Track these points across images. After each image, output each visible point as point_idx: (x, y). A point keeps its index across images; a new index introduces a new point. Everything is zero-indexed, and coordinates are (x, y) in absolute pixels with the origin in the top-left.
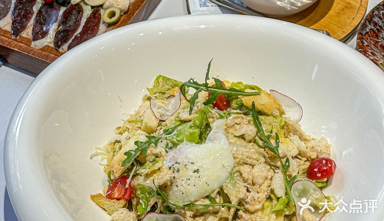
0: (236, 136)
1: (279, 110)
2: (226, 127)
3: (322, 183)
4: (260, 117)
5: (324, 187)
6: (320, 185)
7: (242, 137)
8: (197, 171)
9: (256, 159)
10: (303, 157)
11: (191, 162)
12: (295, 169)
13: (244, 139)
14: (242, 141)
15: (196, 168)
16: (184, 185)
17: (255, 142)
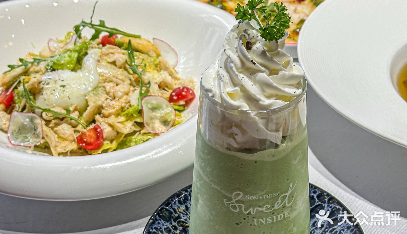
0: (109, 63)
1: (155, 52)
2: (101, 54)
3: (180, 105)
4: (135, 53)
5: (182, 111)
6: (177, 107)
7: (114, 63)
8: (64, 86)
9: (122, 80)
10: (169, 89)
11: (62, 79)
12: (156, 91)
13: (116, 65)
14: (113, 66)
15: (63, 84)
16: (49, 94)
17: (126, 69)
